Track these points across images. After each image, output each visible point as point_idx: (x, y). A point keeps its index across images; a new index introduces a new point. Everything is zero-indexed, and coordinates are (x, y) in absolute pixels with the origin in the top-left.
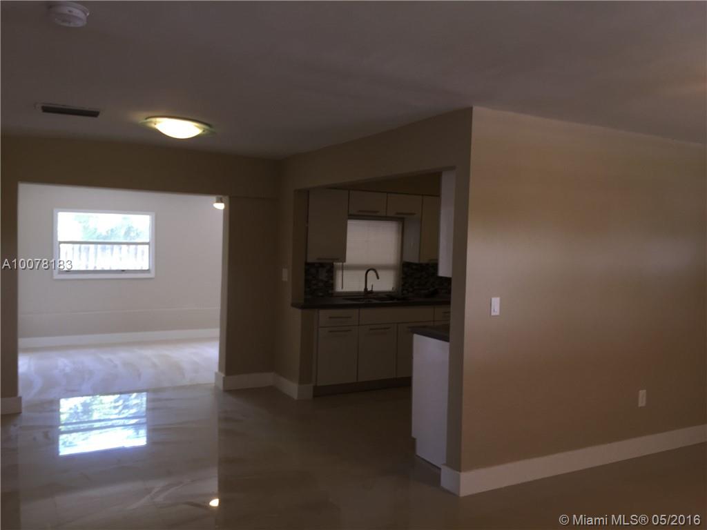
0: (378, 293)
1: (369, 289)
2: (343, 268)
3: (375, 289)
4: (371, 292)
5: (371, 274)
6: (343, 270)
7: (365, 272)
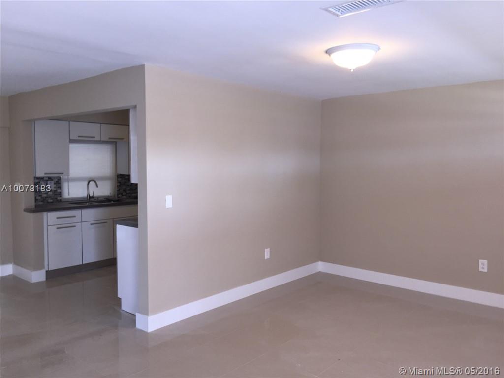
0: (98, 198)
1: (91, 195)
2: (68, 180)
3: (95, 195)
4: (93, 197)
5: (92, 183)
6: (68, 182)
7: (86, 183)
